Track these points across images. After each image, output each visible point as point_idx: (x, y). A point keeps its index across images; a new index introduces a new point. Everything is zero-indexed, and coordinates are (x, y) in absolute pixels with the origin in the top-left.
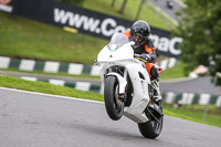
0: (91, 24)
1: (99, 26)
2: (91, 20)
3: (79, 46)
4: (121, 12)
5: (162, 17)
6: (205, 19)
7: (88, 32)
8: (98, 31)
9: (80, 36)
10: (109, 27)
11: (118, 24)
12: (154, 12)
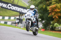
0: (5, 6)
1: (7, 6)
2: (5, 4)
3: (1, 11)
4: (13, 2)
5: (24, 4)
6: (36, 4)
7: (4, 8)
8: (6, 7)
9: (1, 9)
10: (10, 6)
11: (12, 6)
12: (22, 2)
